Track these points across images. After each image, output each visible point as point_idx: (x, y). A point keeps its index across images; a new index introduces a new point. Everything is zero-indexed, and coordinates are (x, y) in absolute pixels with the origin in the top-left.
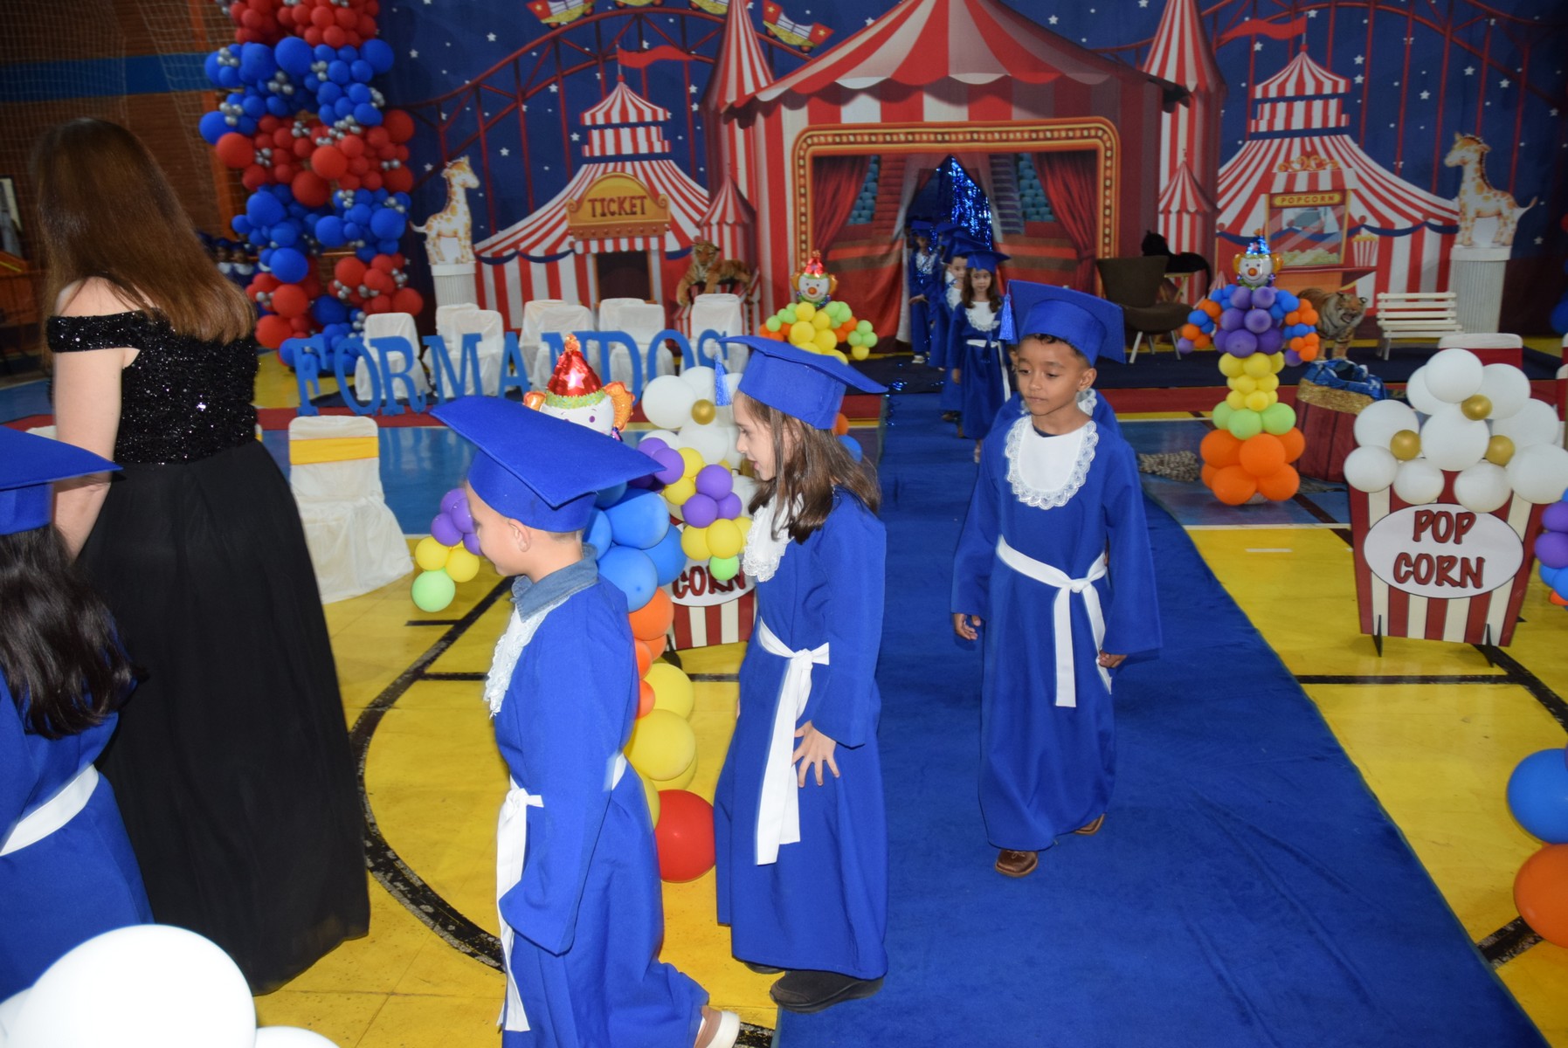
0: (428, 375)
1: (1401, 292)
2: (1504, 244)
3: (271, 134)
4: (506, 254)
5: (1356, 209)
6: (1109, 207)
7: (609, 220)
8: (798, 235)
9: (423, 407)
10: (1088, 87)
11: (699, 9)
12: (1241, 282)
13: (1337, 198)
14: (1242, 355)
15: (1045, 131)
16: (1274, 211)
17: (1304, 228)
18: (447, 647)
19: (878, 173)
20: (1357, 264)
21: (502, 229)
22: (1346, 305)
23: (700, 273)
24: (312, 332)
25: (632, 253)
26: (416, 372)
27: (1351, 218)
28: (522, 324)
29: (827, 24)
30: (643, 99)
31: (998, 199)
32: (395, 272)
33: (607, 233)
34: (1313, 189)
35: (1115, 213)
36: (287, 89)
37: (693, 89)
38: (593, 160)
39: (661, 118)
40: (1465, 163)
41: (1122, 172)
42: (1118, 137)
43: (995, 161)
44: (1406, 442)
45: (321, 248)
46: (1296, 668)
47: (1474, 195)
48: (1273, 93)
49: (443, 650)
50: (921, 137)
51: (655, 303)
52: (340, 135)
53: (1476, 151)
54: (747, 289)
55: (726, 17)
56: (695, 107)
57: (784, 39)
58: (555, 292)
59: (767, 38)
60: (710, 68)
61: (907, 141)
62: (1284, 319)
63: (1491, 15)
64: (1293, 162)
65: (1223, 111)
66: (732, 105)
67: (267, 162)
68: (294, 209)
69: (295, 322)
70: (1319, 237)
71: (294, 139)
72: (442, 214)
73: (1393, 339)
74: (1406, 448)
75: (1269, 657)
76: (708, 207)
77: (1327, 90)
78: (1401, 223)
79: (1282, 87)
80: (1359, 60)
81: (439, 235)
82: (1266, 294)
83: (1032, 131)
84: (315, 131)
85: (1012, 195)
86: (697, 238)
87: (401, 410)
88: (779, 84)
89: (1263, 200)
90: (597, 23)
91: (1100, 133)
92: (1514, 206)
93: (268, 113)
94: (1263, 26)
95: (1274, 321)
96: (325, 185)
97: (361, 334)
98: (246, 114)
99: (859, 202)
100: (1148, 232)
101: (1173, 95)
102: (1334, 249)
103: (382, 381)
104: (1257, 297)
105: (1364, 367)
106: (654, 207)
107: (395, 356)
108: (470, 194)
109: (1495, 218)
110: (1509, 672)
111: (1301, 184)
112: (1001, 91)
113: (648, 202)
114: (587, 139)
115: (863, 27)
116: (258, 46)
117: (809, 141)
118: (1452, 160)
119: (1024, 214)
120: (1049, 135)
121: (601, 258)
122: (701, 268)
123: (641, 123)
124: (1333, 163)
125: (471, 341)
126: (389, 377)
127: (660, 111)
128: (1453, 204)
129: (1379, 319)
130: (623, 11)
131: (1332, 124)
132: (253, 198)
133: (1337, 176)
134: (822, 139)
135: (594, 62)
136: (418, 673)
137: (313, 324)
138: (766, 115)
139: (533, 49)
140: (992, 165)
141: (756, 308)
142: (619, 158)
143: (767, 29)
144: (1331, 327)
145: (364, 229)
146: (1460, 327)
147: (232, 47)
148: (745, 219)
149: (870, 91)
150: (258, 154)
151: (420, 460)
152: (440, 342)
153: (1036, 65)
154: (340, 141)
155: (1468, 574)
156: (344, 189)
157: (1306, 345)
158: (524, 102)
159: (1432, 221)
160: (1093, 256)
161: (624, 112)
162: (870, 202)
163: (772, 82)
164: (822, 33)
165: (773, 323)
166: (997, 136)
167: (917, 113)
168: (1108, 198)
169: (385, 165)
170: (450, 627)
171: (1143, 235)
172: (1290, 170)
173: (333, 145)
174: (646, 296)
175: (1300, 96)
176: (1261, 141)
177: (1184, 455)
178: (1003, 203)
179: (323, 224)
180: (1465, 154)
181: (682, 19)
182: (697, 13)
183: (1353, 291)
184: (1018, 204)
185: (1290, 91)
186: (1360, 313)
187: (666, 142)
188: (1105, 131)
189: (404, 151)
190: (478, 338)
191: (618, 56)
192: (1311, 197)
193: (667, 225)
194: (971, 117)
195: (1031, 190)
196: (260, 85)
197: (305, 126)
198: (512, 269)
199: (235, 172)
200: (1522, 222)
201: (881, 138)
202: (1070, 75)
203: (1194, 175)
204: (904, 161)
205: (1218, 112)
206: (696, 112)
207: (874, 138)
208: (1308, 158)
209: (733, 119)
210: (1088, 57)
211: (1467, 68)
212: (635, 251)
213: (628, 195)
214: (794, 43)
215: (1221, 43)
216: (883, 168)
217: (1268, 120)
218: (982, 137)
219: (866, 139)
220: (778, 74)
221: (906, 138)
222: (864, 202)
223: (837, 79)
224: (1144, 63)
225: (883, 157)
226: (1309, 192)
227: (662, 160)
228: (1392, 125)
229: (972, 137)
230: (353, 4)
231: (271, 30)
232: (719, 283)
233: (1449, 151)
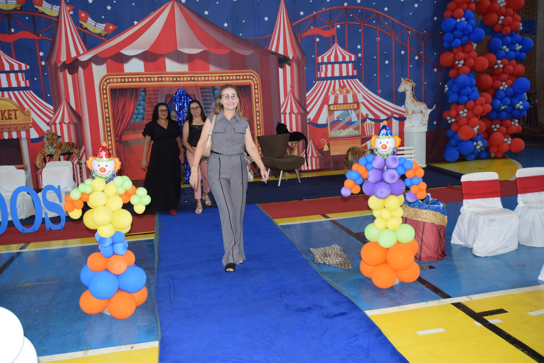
2: (424, 125)
5: (364, 111)
6: (258, 112)
8: (106, 128)
10: (244, 56)
11: (43, 13)
12: (378, 153)
13: (356, 106)
14: (383, 197)
15: (226, 76)
16: (331, 112)
17: (343, 120)
19: (145, 96)
20: (366, 135)
23: (50, 149)
25: (11, 140)
27: (362, 113)
29: (114, 24)
30: (13, 58)
34: (345, 103)
35: (261, 114)
37: (41, 54)
39: (24, 68)
40: (406, 91)
41: (263, 95)
42: (260, 79)
43: (203, 90)
47: (411, 104)
48: (326, 60)
50: (165, 79)
53: (410, 85)
55: (58, 17)
56: (43, 63)
57: (91, 30)
59: (82, 29)
60: (51, 44)
61: (158, 81)
63: (408, 30)
64: (336, 91)
65: (305, 68)
66: (64, 62)
70: (350, 124)
76: (54, 115)
77: (347, 59)
78: (383, 117)
79: (329, 58)
80: (359, 47)
83: (220, 76)
86: (48, 131)
88: (90, 52)
89: (326, 107)
91: (251, 77)
92: (427, 108)
94: (319, 31)
99: (136, 111)
100: (278, 123)
101: (283, 61)
102: (357, 129)
106: (23, 115)
109: (420, 113)
111: (341, 100)
112: (203, 56)
113: (18, 113)
115: (133, 25)
117: (108, 81)
118: (401, 89)
120: (228, 78)
122: (50, 147)
123: (12, 71)
124: (352, 91)
127: (23, 65)
128: (402, 108)
131: (351, 74)
133: (355, 96)
134: (115, 80)
138: (84, 68)
140: (202, 92)
142: (1, 89)
143: (81, 24)
148: (75, 120)
149: (137, 56)
153: (219, 45)
159: (395, 115)
161: (2, 65)
162: (142, 111)
163: (86, 51)
164: (111, 27)
166: (203, 78)
167: (163, 67)
168: (257, 107)
171: (275, 124)
172: (335, 94)
175: (336, 62)
176: (322, 81)
180: (406, 87)
182: (41, 15)
183: (366, 146)
185: (332, 60)
187: (28, 81)
188: (253, 76)
192: (345, 106)
193: (30, 125)
194: (189, 70)
200: (431, 115)
201: (145, 80)
202: (235, 50)
203: (295, 96)
204: (158, 91)
205: (303, 69)
206: (44, 65)
207: (141, 80)
208: (342, 89)
209: (65, 70)
210: (244, 42)
211: (402, 51)
212: (13, 139)
213: (6, 109)
214: (96, 32)
215: (302, 38)
216: (147, 94)
217: (325, 72)
218: (196, 79)
219: (138, 80)
220: (89, 47)
221: (158, 80)
222: (139, 111)
223: (120, 50)
224: (269, 46)
225: (147, 89)
226: (344, 104)
227: (26, 90)
228: (375, 75)
229: (191, 79)
232: (62, 154)
233: (399, 86)
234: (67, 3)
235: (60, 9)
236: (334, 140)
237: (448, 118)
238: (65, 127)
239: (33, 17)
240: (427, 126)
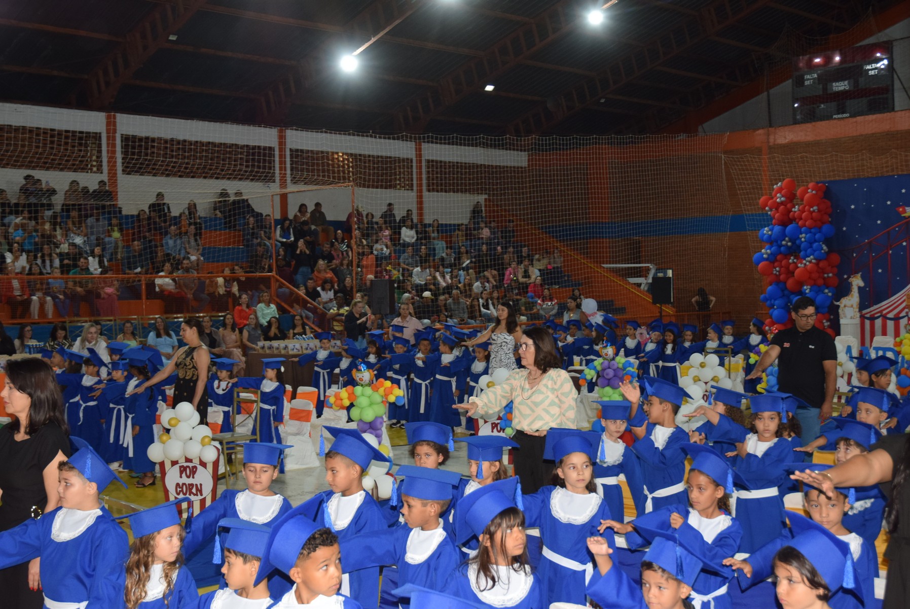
3: (781, 262)
4: (876, 316)
21: (876, 304)
32: (824, 321)
36: (789, 244)
52: (808, 263)
58: (884, 333)
67: (778, 273)
68: (786, 292)
71: (790, 264)
81: (845, 306)
84: (799, 261)
93: (781, 253)
96: (801, 284)
98: (771, 254)
108: (860, 288)
116: (780, 227)
132: (769, 288)
139: (896, 227)
147: (770, 227)
150: (774, 270)
156: (807, 286)
158: (891, 250)
169: (826, 275)
173: (804, 267)
189: (835, 270)
196: (779, 242)
197: (795, 258)
198: (878, 323)
230: (819, 211)
231: (785, 222)
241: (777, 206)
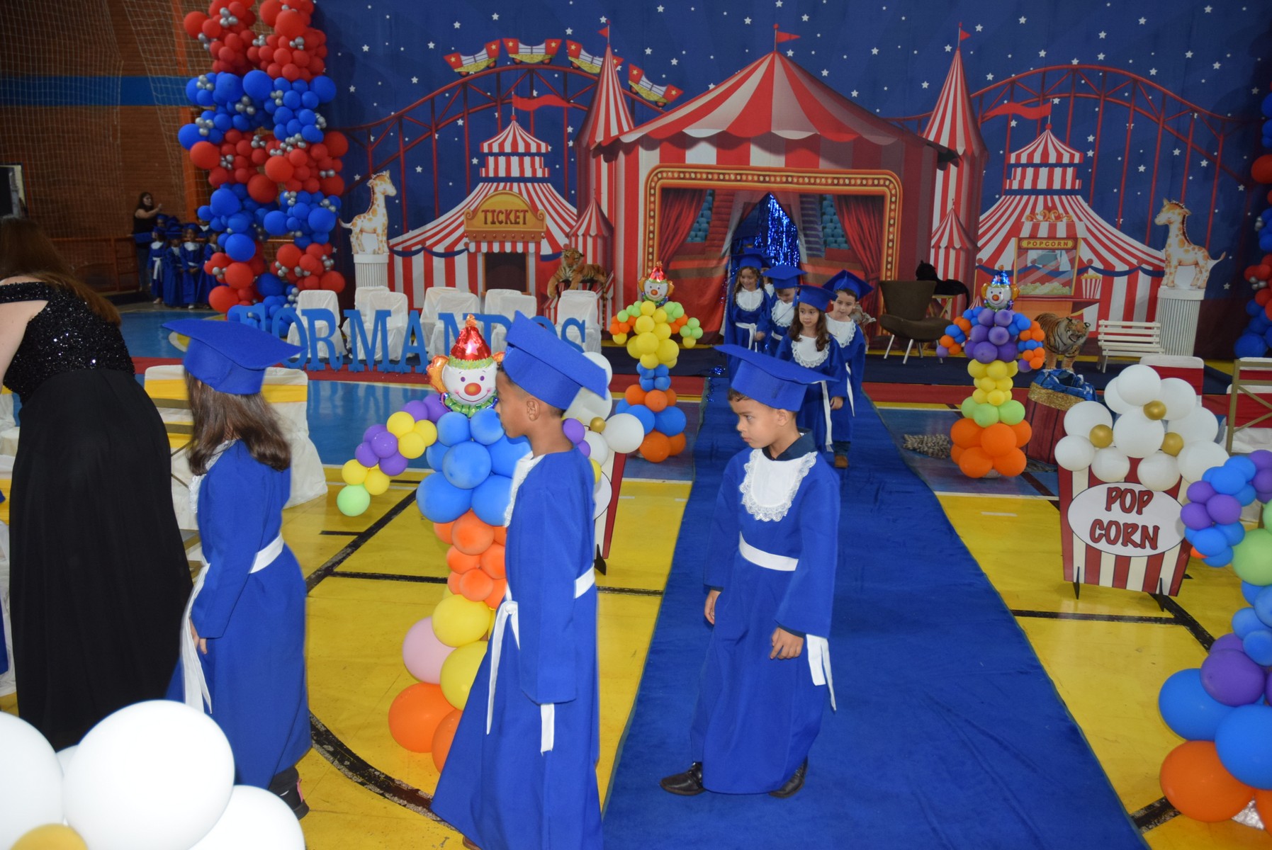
0: (345, 341)
1: (1118, 320)
2: (1199, 288)
3: (235, 145)
4: (414, 249)
5: (1085, 253)
6: (893, 241)
7: (497, 227)
8: (646, 248)
9: (340, 365)
10: (878, 148)
11: (579, 68)
12: (986, 305)
13: (1070, 244)
14: (986, 362)
15: (844, 179)
16: (1022, 251)
17: (1044, 266)
18: (352, 552)
19: (713, 204)
20: (1084, 297)
21: (413, 229)
22: (1074, 328)
23: (566, 272)
24: (254, 301)
25: (514, 254)
26: (337, 338)
27: (1080, 257)
28: (423, 304)
29: (678, 85)
30: (530, 134)
31: (805, 229)
32: (324, 258)
33: (495, 237)
34: (1052, 236)
35: (896, 245)
36: (250, 110)
37: (570, 130)
38: (488, 180)
39: (543, 150)
40: (1170, 223)
41: (902, 214)
42: (901, 186)
43: (804, 199)
44: (1101, 434)
45: (267, 235)
46: (1012, 605)
47: (1177, 248)
48: (1024, 160)
49: (349, 555)
50: (747, 178)
51: (530, 294)
52: (289, 148)
53: (1179, 214)
54: (603, 288)
55: (599, 75)
56: (571, 144)
57: (644, 96)
58: (450, 281)
59: (631, 94)
60: (585, 115)
61: (736, 180)
62: (1019, 335)
63: (1195, 111)
64: (1037, 214)
65: (985, 172)
66: (600, 144)
67: (229, 166)
68: (248, 204)
69: (241, 293)
70: (1055, 274)
71: (253, 149)
72: (365, 214)
73: (1109, 356)
74: (1102, 439)
75: (992, 595)
76: (577, 222)
77: (1066, 160)
78: (1120, 267)
79: (1031, 156)
80: (1091, 139)
81: (361, 231)
82: (1005, 315)
83: (834, 178)
84: (270, 143)
85: (816, 226)
86: (565, 245)
87: (323, 366)
88: (639, 130)
89: (1013, 241)
90: (498, 74)
91: (887, 183)
92: (1208, 258)
93: (233, 127)
94: (1018, 108)
95: (1011, 337)
96: (274, 186)
97: (294, 305)
98: (215, 127)
99: (696, 225)
100: (922, 262)
101: (946, 157)
102: (1067, 284)
103: (309, 343)
104: (998, 318)
105: (1081, 376)
106: (534, 219)
107: (321, 324)
108: (389, 200)
109: (1194, 266)
110: (1175, 616)
111: (1043, 231)
112: (810, 145)
113: (529, 215)
114: (483, 163)
115: (706, 90)
116: (230, 75)
117: (660, 176)
118: (1161, 220)
119: (825, 242)
120: (847, 181)
121: (489, 256)
122: (568, 270)
123: (528, 153)
124: (1068, 217)
125: (382, 316)
126: (315, 340)
127: (543, 145)
128: (1161, 254)
129: (1099, 341)
130: (519, 66)
131: (1068, 187)
132: (216, 193)
133: (1071, 227)
134: (670, 174)
135: (494, 104)
136: (328, 571)
137: (256, 295)
138: (626, 153)
139: (446, 91)
140: (802, 202)
141: (609, 304)
142: (509, 179)
143: (631, 87)
144: (1061, 344)
145: (302, 222)
146: (1162, 350)
147: (209, 75)
148: (605, 233)
149: (709, 140)
150: (223, 159)
151: (334, 407)
152: (358, 315)
153: (840, 127)
154: (289, 153)
155: (1146, 538)
156: (289, 191)
157: (1035, 356)
158: (436, 132)
159: (1144, 266)
160: (878, 278)
161: (515, 143)
162: (705, 226)
163: (633, 128)
164: (674, 93)
165: (622, 316)
166: (807, 180)
167: (745, 159)
168: (891, 234)
169: (323, 173)
170: (355, 537)
171: (918, 263)
172: (1035, 220)
173: (283, 155)
174: (523, 288)
175: (1044, 163)
176: (1013, 197)
177: (939, 437)
178: (808, 232)
179: (270, 217)
180: (1171, 216)
181: (565, 75)
182: (577, 72)
183: (1081, 317)
184: (821, 234)
185: (1037, 159)
186: (1085, 335)
187: (546, 169)
188: (891, 182)
189: (339, 164)
190: (388, 313)
191: (513, 100)
192: (1051, 242)
193: (542, 234)
194: (787, 164)
195: (831, 224)
196: (229, 106)
197: (261, 139)
198: (418, 261)
199: (202, 172)
200: (1214, 271)
201: (716, 177)
202: (866, 136)
203: (960, 219)
204: (733, 195)
205: (981, 172)
206: (571, 147)
207: (710, 177)
208: (1050, 212)
209: (600, 155)
210: (880, 123)
211: (1175, 150)
212: (517, 253)
213: (514, 209)
214: (652, 99)
215: (986, 119)
216: (716, 200)
217: (1020, 181)
218: (795, 180)
219: (704, 176)
220: (638, 121)
221: (736, 178)
222: (700, 225)
223: (684, 128)
224: (924, 131)
225: (717, 191)
226: (1048, 238)
227: (542, 183)
228: (1115, 190)
229: (787, 180)
230: (307, 48)
231: (241, 64)
232: (581, 282)
233: (1159, 213)
234: (614, 54)
235: (604, 62)
236: (1023, 301)
237: (1253, 279)
238: (590, 241)
239: (565, 74)
240: (1204, 290)
241: (220, 33)
